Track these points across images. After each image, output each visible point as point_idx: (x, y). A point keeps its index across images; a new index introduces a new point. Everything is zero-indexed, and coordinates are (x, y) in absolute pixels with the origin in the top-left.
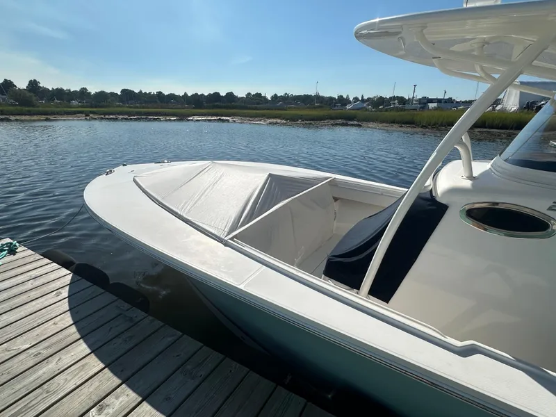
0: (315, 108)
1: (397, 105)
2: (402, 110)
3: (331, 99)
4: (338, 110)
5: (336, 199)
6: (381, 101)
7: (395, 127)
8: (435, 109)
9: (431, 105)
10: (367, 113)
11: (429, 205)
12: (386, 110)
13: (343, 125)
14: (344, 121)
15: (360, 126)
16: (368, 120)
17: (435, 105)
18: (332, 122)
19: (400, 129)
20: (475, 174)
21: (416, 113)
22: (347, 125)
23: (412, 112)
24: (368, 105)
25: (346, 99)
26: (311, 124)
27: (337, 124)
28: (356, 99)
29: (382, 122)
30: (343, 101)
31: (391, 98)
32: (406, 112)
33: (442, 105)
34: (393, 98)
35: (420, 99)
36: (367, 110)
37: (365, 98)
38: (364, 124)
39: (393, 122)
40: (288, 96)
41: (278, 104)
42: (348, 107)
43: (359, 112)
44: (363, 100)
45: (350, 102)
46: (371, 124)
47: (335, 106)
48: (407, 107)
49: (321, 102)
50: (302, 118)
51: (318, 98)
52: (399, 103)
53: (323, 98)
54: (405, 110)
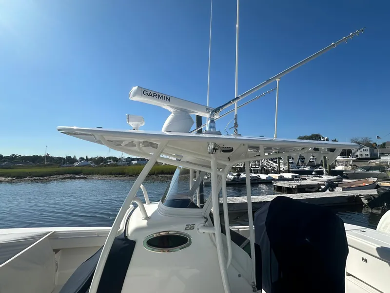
0: (45, 166)
1: (112, 162)
2: (116, 165)
3: (60, 159)
4: (66, 167)
5: (56, 251)
6: (101, 160)
7: (113, 177)
8: (136, 164)
9: (134, 162)
10: (91, 168)
11: (124, 244)
12: (105, 166)
13: (71, 178)
14: (72, 176)
15: (86, 178)
16: (92, 173)
17: (136, 162)
18: (61, 176)
19: (116, 178)
20: (149, 215)
21: (125, 167)
22: (74, 178)
23: (122, 167)
24: (92, 163)
25: (74, 159)
26: (39, 179)
27: (65, 178)
28: (82, 159)
29: (103, 174)
30: (70, 160)
31: (107, 158)
32: (119, 167)
33: (140, 162)
34: (109, 158)
35: (126, 159)
36: (90, 166)
37: (89, 157)
38: (89, 176)
39: (110, 174)
40: (16, 157)
41: (4, 164)
42: (75, 164)
43: (84, 168)
44: (87, 159)
45: (77, 161)
46: (94, 176)
47: (64, 164)
48: (119, 163)
49: (51, 161)
50: (30, 175)
51: (48, 158)
52: (114, 161)
53: (52, 158)
54: (117, 166)
